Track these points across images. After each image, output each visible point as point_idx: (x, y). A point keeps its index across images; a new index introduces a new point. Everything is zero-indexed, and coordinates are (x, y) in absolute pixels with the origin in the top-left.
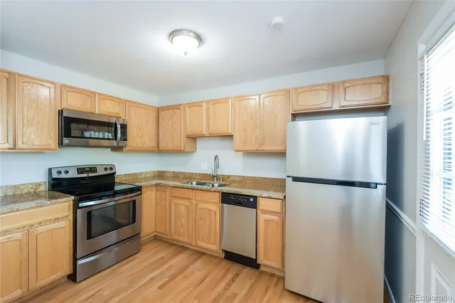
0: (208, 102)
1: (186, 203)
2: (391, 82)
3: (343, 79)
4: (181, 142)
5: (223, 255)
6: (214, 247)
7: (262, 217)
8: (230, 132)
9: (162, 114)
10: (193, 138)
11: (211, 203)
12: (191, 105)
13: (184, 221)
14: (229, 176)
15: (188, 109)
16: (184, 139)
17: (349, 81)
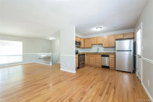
0: (97, 37)
1: (93, 57)
2: (135, 34)
3: (126, 33)
4: (90, 46)
5: (101, 67)
6: (100, 65)
7: (110, 59)
8: (102, 43)
9: (85, 40)
10: (92, 45)
11: (99, 57)
12: (92, 38)
13: (93, 61)
14: (100, 53)
15: (92, 39)
16: (91, 45)
17: (127, 33)
